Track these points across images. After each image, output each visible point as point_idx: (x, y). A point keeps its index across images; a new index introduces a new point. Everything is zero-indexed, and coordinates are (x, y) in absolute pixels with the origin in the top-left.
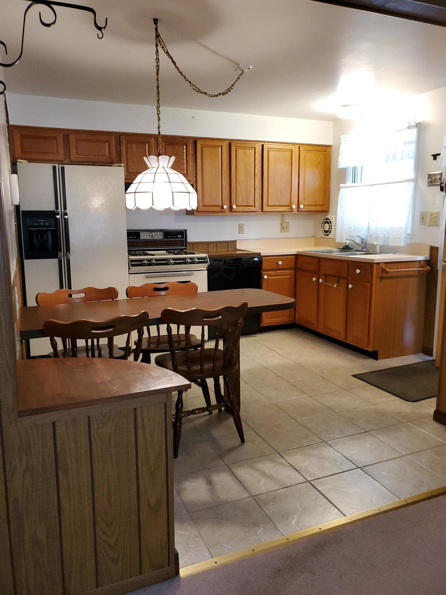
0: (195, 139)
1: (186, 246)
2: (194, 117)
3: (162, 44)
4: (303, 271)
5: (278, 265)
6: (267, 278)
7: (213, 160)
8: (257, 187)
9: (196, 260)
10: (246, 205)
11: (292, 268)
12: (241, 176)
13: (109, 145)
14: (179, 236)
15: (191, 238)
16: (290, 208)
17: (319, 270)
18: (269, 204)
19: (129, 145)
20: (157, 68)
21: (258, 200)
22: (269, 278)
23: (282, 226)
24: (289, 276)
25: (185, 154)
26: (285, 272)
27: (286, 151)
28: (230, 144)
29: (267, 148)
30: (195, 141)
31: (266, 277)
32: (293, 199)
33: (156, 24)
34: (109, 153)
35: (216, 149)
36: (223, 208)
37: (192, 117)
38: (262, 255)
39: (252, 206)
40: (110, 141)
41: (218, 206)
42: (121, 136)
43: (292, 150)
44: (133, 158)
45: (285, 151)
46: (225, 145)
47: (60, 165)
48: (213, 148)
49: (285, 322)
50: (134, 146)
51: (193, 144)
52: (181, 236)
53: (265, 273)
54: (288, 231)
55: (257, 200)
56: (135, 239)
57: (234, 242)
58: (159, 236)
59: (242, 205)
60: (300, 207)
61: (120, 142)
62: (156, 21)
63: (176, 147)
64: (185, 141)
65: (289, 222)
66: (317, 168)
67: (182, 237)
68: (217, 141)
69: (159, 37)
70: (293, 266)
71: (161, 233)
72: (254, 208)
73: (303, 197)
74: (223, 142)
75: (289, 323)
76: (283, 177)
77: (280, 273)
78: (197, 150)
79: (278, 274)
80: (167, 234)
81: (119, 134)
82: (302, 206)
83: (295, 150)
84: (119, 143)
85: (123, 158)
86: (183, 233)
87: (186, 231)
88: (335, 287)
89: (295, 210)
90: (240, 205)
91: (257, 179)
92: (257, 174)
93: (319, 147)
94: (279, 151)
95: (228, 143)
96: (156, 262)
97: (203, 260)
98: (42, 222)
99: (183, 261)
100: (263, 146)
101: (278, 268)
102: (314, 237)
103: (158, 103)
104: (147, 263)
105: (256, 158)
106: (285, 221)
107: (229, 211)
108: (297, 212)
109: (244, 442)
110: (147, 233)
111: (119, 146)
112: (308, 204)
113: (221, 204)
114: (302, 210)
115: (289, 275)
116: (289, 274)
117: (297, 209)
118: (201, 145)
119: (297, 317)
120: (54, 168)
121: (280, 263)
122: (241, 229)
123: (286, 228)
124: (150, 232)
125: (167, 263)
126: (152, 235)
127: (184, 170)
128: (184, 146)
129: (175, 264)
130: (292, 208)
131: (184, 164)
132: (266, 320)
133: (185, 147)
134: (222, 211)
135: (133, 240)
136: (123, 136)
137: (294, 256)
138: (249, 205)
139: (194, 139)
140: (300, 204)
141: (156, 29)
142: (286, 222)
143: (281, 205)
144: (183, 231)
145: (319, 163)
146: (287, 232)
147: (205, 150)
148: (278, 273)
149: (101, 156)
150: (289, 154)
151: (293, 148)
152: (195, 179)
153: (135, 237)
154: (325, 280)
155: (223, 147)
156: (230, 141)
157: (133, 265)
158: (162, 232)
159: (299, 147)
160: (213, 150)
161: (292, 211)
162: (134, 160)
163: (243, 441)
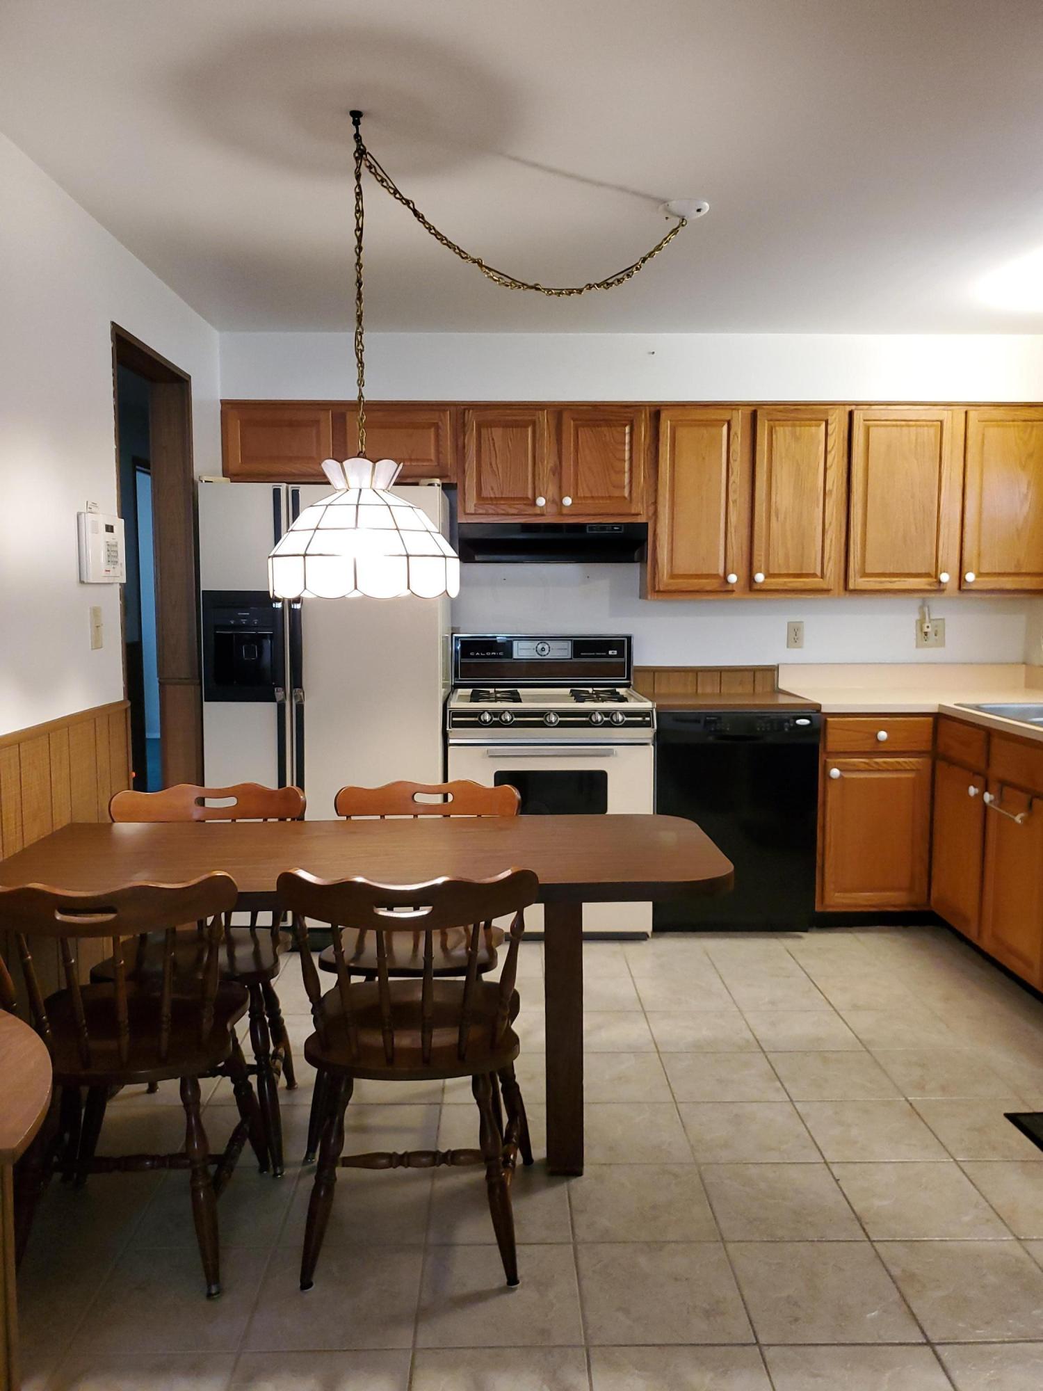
0: (658, 408)
1: (629, 678)
2: (653, 353)
3: (379, 171)
4: (952, 762)
5: (878, 741)
6: (841, 777)
7: (704, 458)
8: (830, 524)
9: (620, 718)
10: (799, 572)
11: (924, 752)
12: (784, 497)
13: (437, 436)
14: (610, 652)
15: (641, 659)
16: (935, 580)
17: (988, 764)
18: (868, 570)
19: (484, 431)
20: (358, 233)
21: (832, 558)
22: (847, 775)
23: (922, 629)
24: (910, 775)
25: (627, 448)
26: (898, 763)
27: (923, 426)
28: (754, 415)
29: (864, 420)
30: (656, 412)
31: (835, 772)
32: (942, 556)
33: (356, 123)
34: (438, 452)
35: (713, 430)
36: (726, 581)
37: (649, 353)
38: (823, 710)
39: (814, 575)
40: (440, 424)
41: (716, 576)
42: (467, 412)
43: (941, 422)
44: (494, 466)
45: (920, 426)
46: (740, 421)
47: (290, 486)
48: (705, 426)
49: (894, 906)
50: (497, 433)
51: (650, 420)
52: (615, 653)
53: (835, 763)
54: (942, 644)
55: (830, 558)
56: (500, 657)
57: (774, 670)
58: (561, 651)
59: (786, 572)
60: (965, 580)
61: (464, 425)
62: (356, 116)
63: (605, 430)
64: (629, 415)
65: (943, 619)
66: (1024, 467)
67: (620, 655)
68: (718, 409)
69: (368, 157)
70: (925, 746)
71: (568, 646)
72: (821, 580)
73: (975, 552)
74: (733, 409)
75: (910, 909)
76: (913, 497)
77: (884, 765)
78: (661, 437)
79: (876, 766)
80: (583, 646)
81: (463, 407)
82: (970, 577)
83: (953, 423)
84: (460, 428)
85: (469, 464)
86: (623, 645)
87: (629, 638)
88: (1017, 824)
89: (949, 587)
90: (776, 572)
91: (831, 503)
92: (831, 491)
93: (1032, 410)
94: (902, 426)
95: (749, 412)
96: (515, 719)
97: (640, 719)
98: (244, 617)
99: (584, 719)
100: (851, 414)
101: (879, 750)
102: (1024, 663)
103: (360, 324)
104: (491, 720)
105: (829, 449)
106: (929, 617)
107: (748, 589)
108: (958, 591)
109: (516, 1282)
110: (533, 644)
111: (462, 437)
112: (994, 571)
113: (721, 572)
114: (974, 587)
115: (912, 770)
116: (914, 768)
117: (956, 584)
118: (670, 421)
119: (934, 894)
120: (276, 493)
121: (883, 735)
122: (795, 636)
123: (936, 635)
124: (539, 642)
125: (542, 721)
126: (543, 649)
127: (624, 488)
128: (626, 425)
129: (561, 725)
130: (940, 582)
131: (624, 472)
132: (837, 894)
133: (627, 429)
134: (725, 589)
135: (490, 660)
136: (471, 411)
137: (931, 719)
138: (804, 572)
139: (653, 409)
140: (965, 570)
141: (357, 137)
142: (932, 617)
143: (907, 572)
144: (624, 641)
145: (1030, 456)
146: (941, 646)
147: (682, 433)
148: (877, 763)
149: (418, 460)
150: (932, 432)
151: (944, 414)
152: (651, 509)
153: (501, 654)
154: (1001, 800)
155: (733, 424)
156: (753, 408)
157: (456, 724)
158: (570, 642)
159: (966, 413)
160: (705, 432)
161: (941, 591)
162: (495, 469)
163: (512, 1279)
